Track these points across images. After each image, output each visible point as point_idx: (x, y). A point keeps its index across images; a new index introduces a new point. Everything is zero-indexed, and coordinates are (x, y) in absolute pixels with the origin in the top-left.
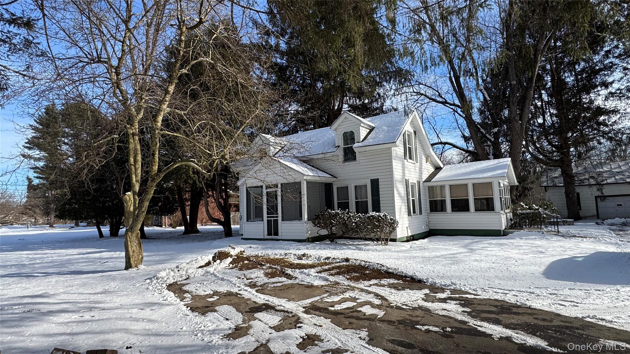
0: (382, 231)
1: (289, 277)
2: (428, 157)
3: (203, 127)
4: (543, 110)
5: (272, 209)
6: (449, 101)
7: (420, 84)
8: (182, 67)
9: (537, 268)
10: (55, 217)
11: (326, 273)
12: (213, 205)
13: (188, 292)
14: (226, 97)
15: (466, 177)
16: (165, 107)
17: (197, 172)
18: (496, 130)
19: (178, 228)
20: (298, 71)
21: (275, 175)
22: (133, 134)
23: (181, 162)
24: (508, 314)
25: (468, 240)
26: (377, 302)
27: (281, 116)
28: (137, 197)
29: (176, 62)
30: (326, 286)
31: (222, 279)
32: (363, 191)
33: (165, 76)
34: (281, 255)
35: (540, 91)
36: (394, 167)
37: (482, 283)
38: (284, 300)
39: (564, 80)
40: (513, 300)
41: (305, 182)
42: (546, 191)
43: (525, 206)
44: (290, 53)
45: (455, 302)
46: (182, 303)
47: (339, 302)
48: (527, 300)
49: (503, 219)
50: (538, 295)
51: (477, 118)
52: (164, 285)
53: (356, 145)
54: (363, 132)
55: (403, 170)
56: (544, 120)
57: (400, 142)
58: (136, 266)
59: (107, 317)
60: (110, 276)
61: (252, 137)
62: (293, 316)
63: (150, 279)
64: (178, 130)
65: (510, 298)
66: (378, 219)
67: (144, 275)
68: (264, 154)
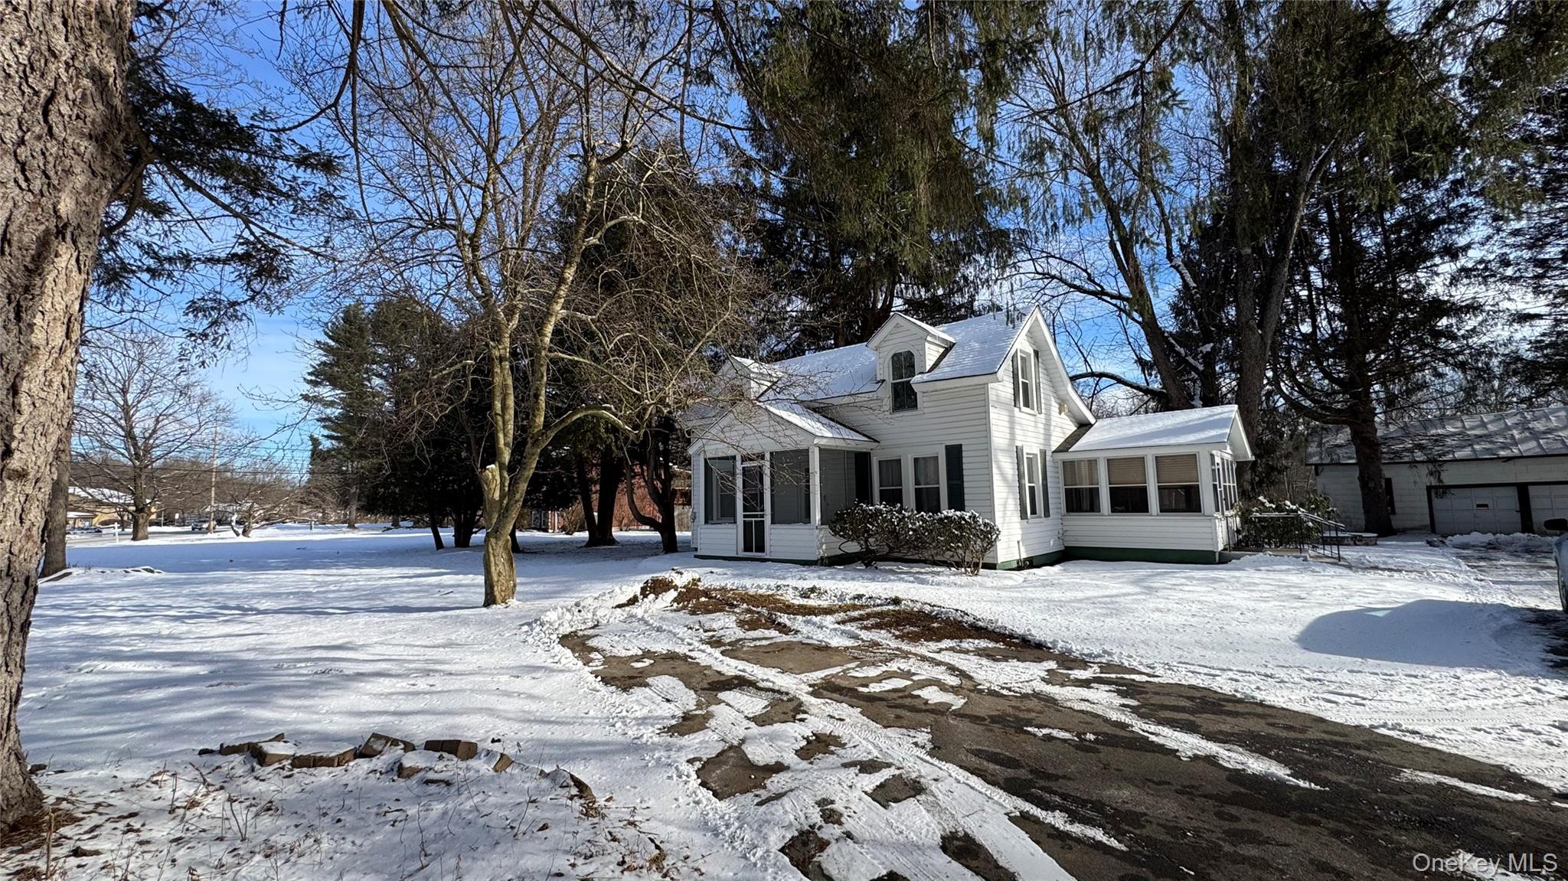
0: (966, 547)
1: (784, 629)
2: (1063, 403)
3: (626, 344)
4: (1312, 307)
5: (753, 501)
6: (1108, 289)
7: (1050, 256)
8: (587, 234)
9: (1285, 628)
10: (358, 510)
11: (854, 624)
12: (641, 492)
13: (596, 650)
14: (668, 288)
15: (1141, 444)
16: (558, 307)
17: (614, 429)
18: (1208, 348)
19: (577, 534)
20: (805, 235)
21: (759, 436)
22: (501, 359)
23: (586, 409)
24: (1214, 713)
25: (1144, 570)
26: (953, 681)
27: (771, 323)
28: (506, 474)
29: (579, 224)
30: (853, 648)
31: (659, 630)
32: (931, 468)
33: (556, 251)
34: (769, 588)
35: (1306, 267)
36: (993, 421)
37: (1166, 654)
38: (774, 671)
39: (1359, 243)
40: (1227, 689)
41: (817, 450)
42: (1317, 474)
43: (1268, 505)
44: (791, 201)
45: (1107, 688)
46: (587, 669)
47: (879, 679)
48: (1258, 688)
49: (1219, 530)
50: (1282, 681)
51: (1168, 324)
52: (554, 637)
53: (917, 378)
54: (932, 354)
55: (1012, 429)
56: (1315, 326)
57: (1005, 372)
58: (504, 601)
59: (456, 687)
60: (458, 616)
61: (716, 362)
62: (790, 700)
63: (529, 624)
64: (579, 350)
65: (1223, 685)
66: (959, 524)
67: (518, 618)
68: (738, 395)
